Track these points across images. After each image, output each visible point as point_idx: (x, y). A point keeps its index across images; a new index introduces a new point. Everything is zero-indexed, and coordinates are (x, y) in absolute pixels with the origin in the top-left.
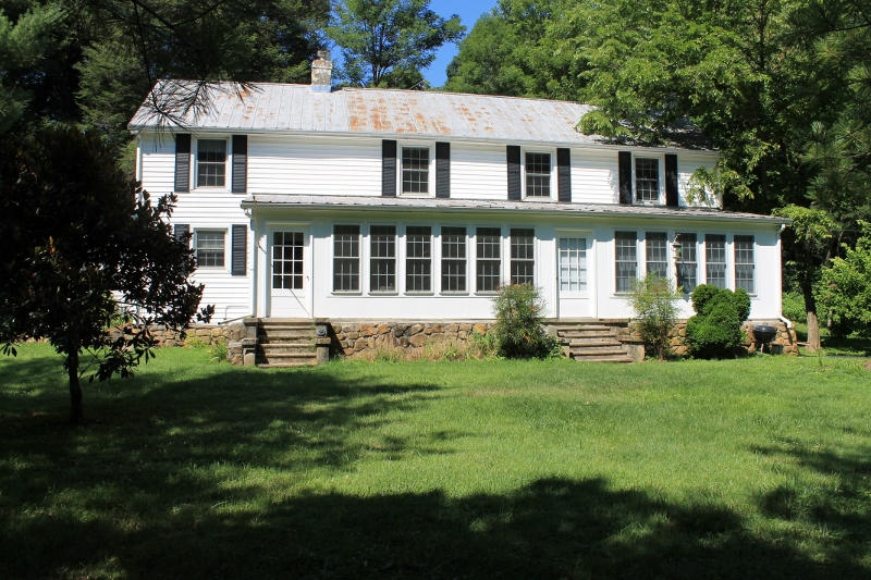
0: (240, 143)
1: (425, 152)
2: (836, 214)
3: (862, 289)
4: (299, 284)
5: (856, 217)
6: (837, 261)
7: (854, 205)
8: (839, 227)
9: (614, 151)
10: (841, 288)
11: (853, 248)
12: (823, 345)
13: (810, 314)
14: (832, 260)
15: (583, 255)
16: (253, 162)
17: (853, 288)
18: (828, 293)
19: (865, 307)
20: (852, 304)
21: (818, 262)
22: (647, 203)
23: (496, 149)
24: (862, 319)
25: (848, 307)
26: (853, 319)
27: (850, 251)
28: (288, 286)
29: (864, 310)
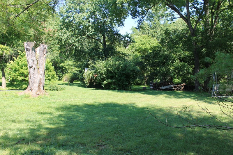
2: (12, 49)
3: (18, 70)
5: (18, 50)
6: (12, 62)
7: (17, 46)
8: (13, 52)
10: (13, 70)
11: (16, 59)
12: (7, 86)
13: (3, 77)
14: (10, 62)
17: (16, 70)
18: (8, 71)
19: (19, 76)
20: (16, 75)
21: (6, 62)
24: (18, 79)
25: (14, 76)
26: (15, 79)
27: (15, 59)
29: (19, 77)
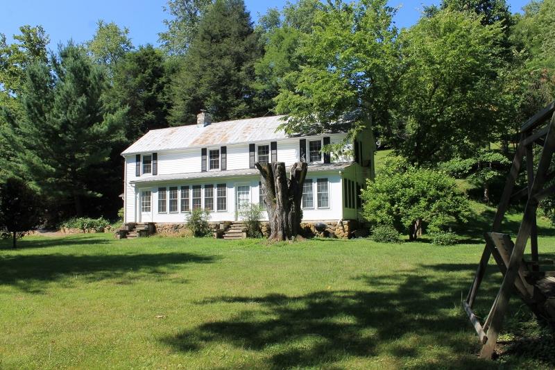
0: (155, 156)
1: (218, 151)
4: (149, 211)
9: (297, 140)
15: (248, 193)
16: (159, 162)
22: (314, 163)
23: (245, 146)
28: (146, 211)
